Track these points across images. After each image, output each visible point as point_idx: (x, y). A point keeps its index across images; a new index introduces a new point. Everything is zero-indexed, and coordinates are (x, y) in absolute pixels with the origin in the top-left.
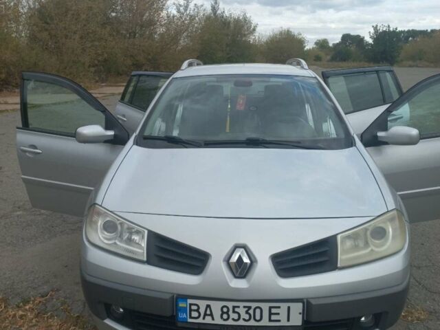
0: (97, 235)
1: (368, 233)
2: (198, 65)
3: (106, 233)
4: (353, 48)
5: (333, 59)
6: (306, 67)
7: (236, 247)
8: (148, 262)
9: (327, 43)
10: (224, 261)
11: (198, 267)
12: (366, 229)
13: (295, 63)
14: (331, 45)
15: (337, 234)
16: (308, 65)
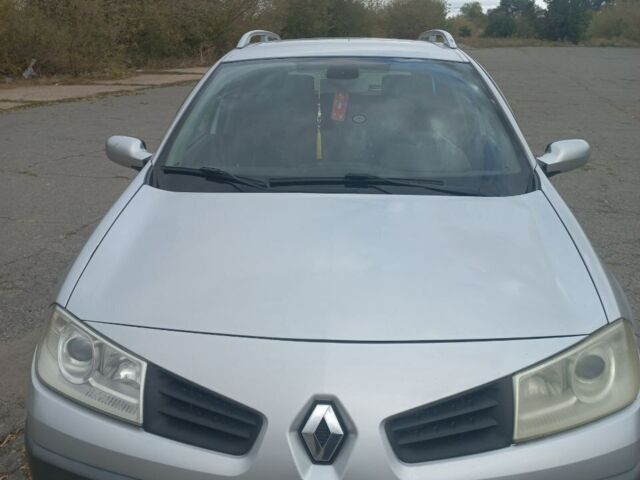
0: (55, 365)
1: (572, 368)
2: (270, 39)
3: (73, 361)
4: (517, 17)
5: (488, 33)
6: (453, 44)
7: (317, 401)
8: (147, 426)
9: (480, 8)
10: (292, 429)
11: (242, 439)
12: (568, 361)
13: (434, 38)
14: (485, 11)
15: (514, 374)
16: (457, 42)
